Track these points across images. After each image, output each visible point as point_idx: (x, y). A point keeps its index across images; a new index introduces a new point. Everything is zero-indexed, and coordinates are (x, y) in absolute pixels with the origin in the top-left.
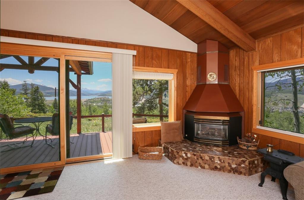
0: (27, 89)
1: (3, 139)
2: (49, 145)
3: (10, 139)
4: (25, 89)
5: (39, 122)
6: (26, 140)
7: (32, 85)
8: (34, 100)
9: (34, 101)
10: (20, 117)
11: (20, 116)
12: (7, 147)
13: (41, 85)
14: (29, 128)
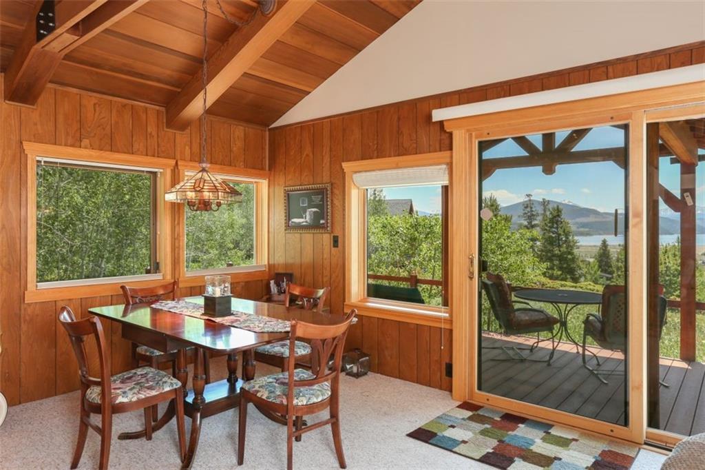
0: (533, 215)
1: (492, 331)
2: (591, 371)
3: (506, 334)
4: (529, 214)
5: (567, 303)
6: (535, 345)
7: (545, 203)
8: (550, 242)
9: (549, 247)
10: (522, 286)
11: (524, 282)
12: (500, 351)
13: (566, 202)
14: (545, 317)
